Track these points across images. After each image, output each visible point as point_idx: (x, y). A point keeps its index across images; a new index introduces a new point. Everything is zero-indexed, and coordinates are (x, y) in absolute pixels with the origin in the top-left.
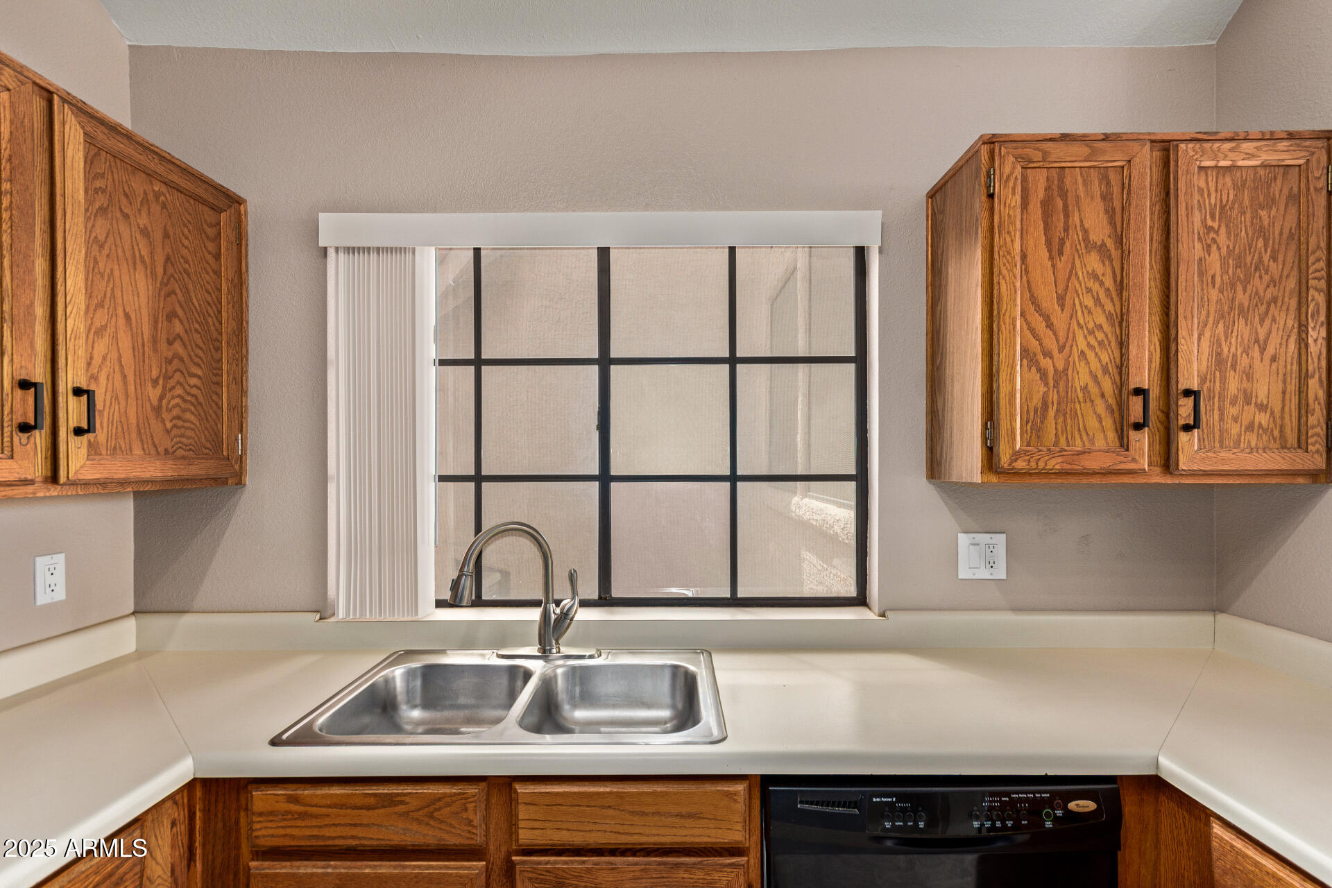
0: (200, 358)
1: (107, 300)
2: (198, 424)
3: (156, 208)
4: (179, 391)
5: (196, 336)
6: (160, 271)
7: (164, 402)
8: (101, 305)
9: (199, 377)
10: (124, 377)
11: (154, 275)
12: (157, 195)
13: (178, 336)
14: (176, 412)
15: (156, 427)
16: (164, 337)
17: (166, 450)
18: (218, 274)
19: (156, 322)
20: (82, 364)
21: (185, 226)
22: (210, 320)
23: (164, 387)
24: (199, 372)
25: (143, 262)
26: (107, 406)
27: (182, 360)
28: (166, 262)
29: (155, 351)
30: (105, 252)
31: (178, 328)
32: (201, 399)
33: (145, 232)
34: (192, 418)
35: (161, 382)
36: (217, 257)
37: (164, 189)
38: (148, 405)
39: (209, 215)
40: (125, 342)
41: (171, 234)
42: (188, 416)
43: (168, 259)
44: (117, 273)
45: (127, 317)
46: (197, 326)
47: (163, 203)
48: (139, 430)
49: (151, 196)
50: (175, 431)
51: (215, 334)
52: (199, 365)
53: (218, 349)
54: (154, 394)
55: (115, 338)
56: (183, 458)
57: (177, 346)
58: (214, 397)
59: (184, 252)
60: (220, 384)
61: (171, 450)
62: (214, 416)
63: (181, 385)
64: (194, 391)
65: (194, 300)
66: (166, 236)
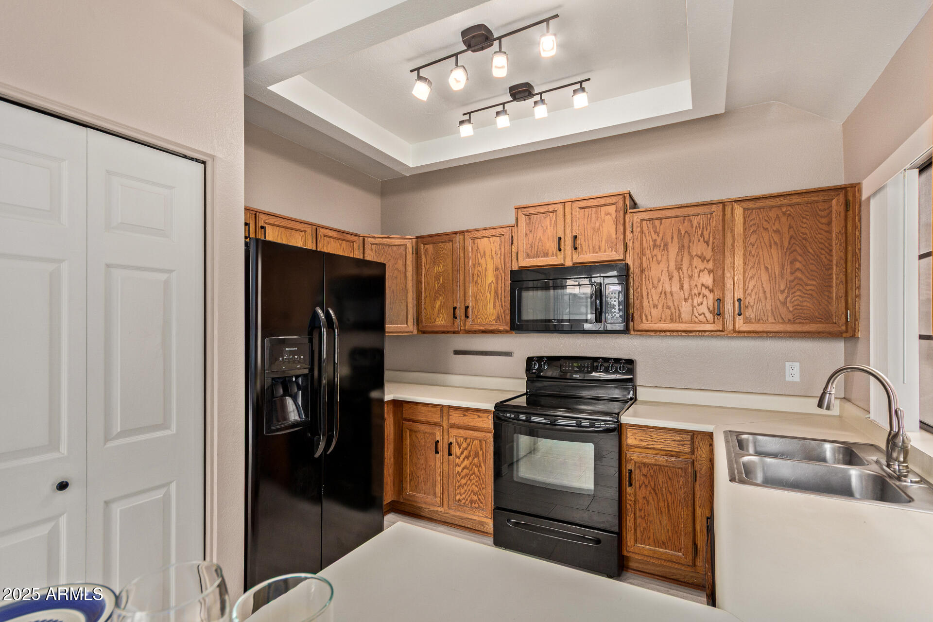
0: (814, 276)
1: (756, 265)
2: (813, 307)
3: (784, 219)
4: (798, 293)
5: (811, 267)
6: (786, 244)
7: (788, 299)
8: (753, 267)
9: (813, 285)
10: (765, 292)
11: (782, 246)
12: (784, 214)
13: (798, 269)
14: (795, 303)
15: (783, 311)
16: (789, 270)
17: (789, 320)
18: (829, 232)
19: (783, 266)
20: (741, 291)
21: (803, 218)
22: (823, 256)
23: (788, 293)
24: (814, 283)
25: (775, 243)
26: (756, 303)
27: (801, 279)
28: (790, 239)
29: (783, 278)
30: (756, 246)
31: (798, 265)
32: (815, 295)
33: (777, 231)
34: (809, 305)
35: (786, 291)
36: (829, 223)
37: (789, 208)
38: (778, 302)
39: (821, 206)
40: (765, 277)
41: (794, 226)
42: (805, 304)
43: (791, 237)
44: (761, 253)
45: (766, 268)
46: (811, 261)
47: (790, 215)
48: (773, 312)
49: (780, 214)
50: (796, 311)
51: (826, 262)
52: (813, 280)
53: (831, 268)
54: (782, 297)
55: (760, 278)
56: (800, 323)
57: (799, 274)
58: (827, 293)
59: (803, 230)
60: (831, 286)
61: (792, 319)
62: (826, 303)
63: (800, 290)
64: (810, 292)
65: (811, 250)
66: (790, 227)
